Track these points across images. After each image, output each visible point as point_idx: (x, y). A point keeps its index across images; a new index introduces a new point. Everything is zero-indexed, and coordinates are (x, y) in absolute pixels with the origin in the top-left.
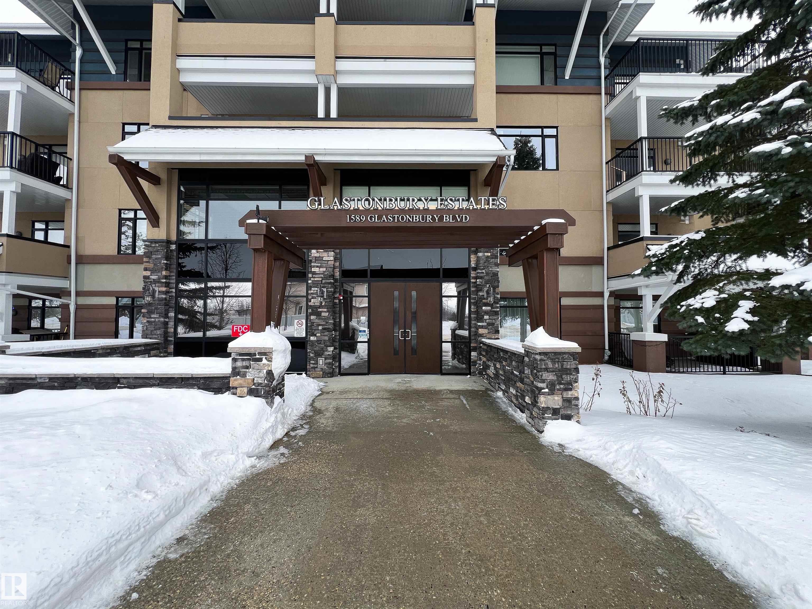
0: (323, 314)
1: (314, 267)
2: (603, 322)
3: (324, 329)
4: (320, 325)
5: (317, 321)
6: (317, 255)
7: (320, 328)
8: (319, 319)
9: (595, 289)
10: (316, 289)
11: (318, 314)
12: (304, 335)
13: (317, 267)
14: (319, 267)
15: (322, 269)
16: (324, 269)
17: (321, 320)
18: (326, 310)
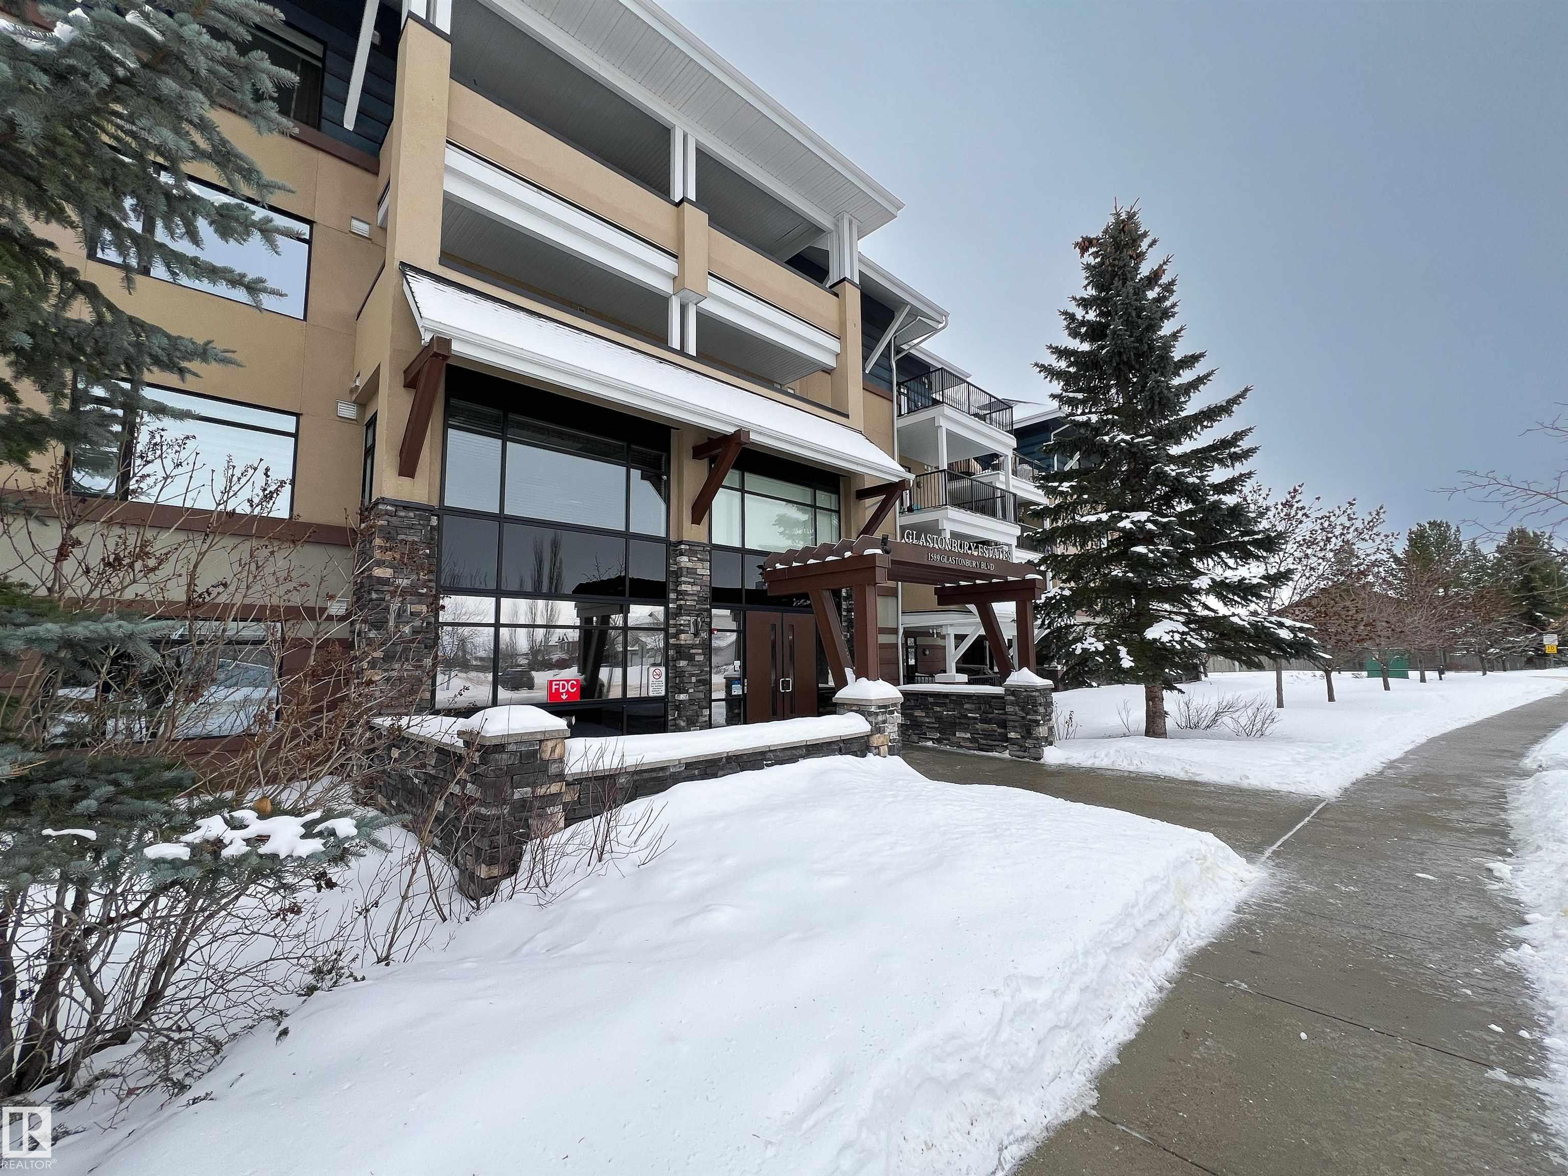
0: (697, 658)
1: (685, 583)
2: (898, 664)
3: (698, 681)
4: (693, 675)
5: (689, 668)
6: (690, 565)
7: (694, 679)
8: (693, 666)
9: (892, 625)
10: (688, 618)
11: (690, 658)
12: (663, 693)
13: (689, 583)
14: (693, 584)
15: (695, 588)
16: (699, 588)
17: (694, 668)
18: (700, 651)
